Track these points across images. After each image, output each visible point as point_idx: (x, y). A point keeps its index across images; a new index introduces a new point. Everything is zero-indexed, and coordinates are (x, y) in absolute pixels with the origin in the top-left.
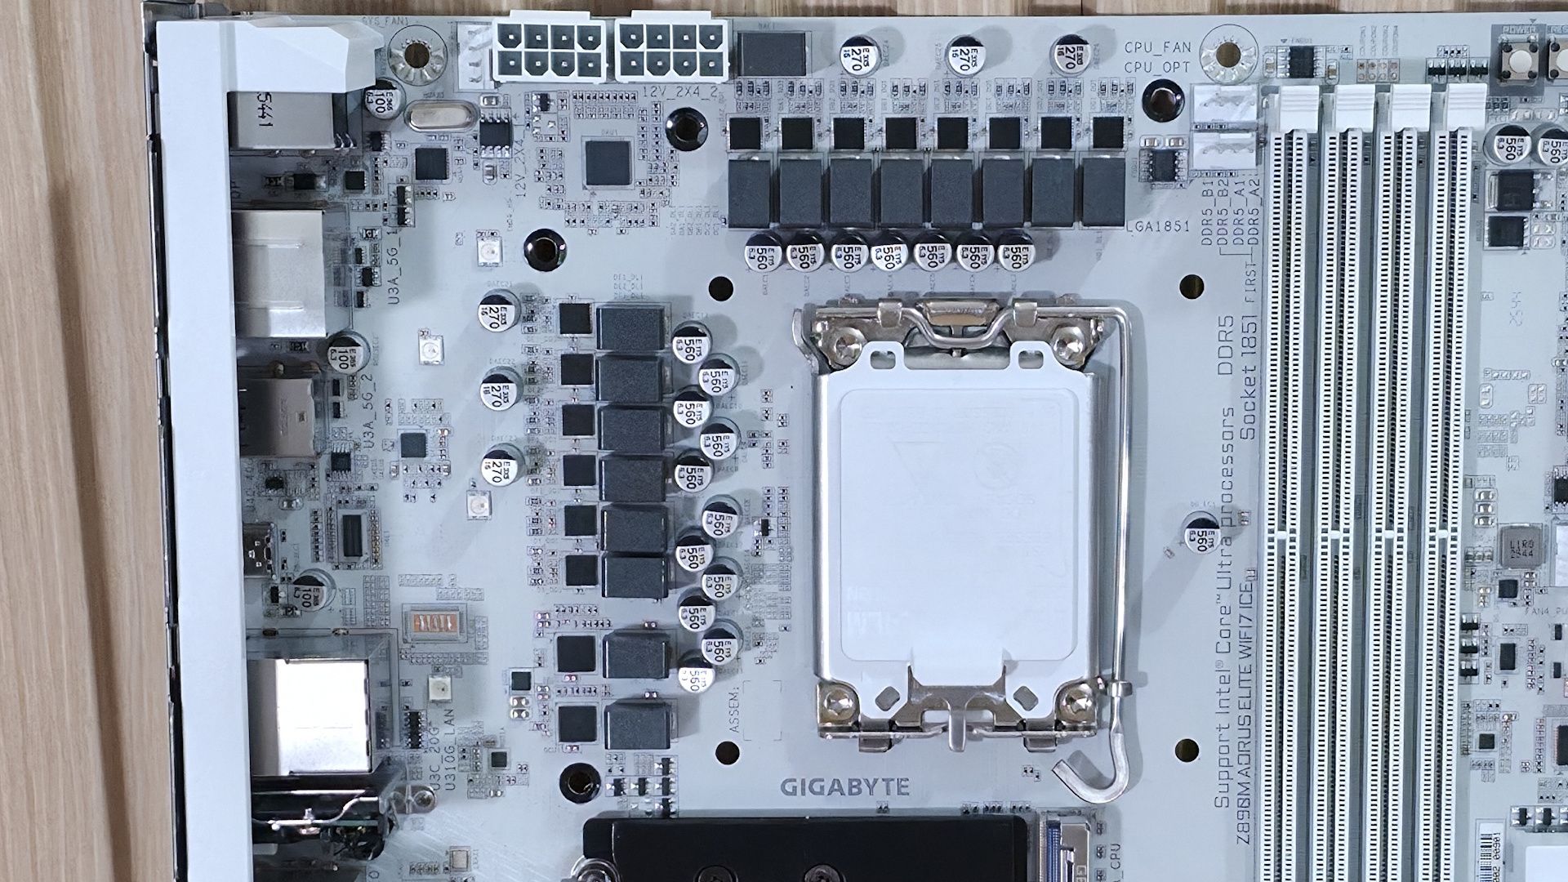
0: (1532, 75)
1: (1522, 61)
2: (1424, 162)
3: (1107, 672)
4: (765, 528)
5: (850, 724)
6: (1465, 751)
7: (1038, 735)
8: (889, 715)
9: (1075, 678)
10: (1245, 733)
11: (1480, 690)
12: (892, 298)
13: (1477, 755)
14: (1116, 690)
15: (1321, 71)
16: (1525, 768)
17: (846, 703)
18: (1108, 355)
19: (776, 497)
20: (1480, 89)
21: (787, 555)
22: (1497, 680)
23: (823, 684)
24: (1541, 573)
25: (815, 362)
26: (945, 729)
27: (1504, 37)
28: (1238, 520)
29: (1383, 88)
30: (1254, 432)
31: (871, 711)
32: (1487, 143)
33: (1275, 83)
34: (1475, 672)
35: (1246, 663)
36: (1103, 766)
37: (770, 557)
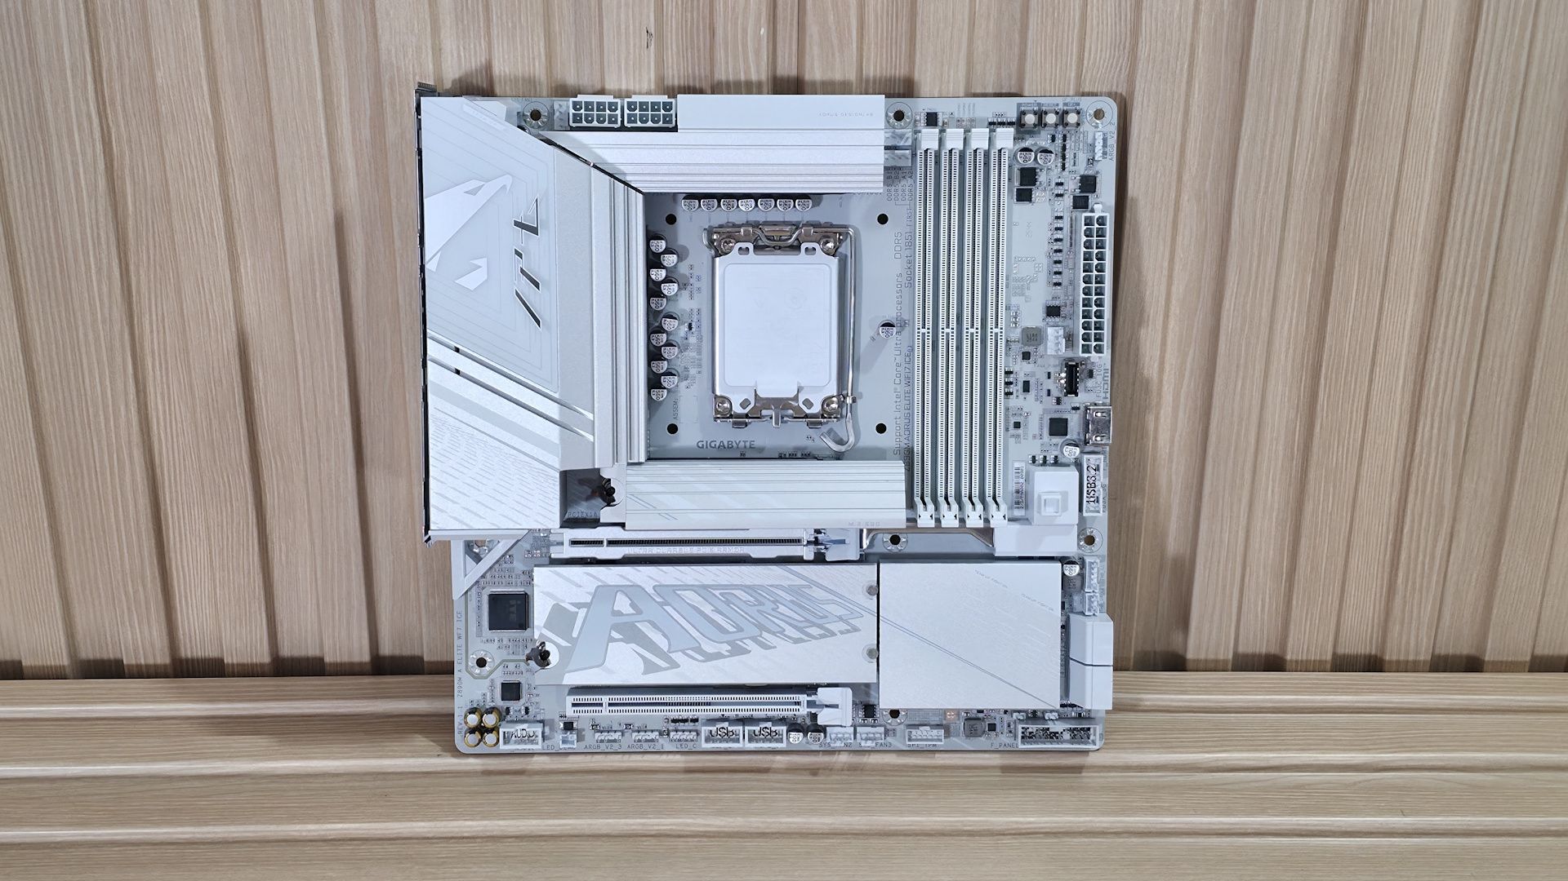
0: (1035, 125)
1: (1030, 119)
2: (987, 164)
3: (844, 392)
4: (690, 327)
5: (728, 415)
6: (1007, 429)
7: (813, 421)
8: (746, 411)
9: (830, 394)
10: (907, 421)
11: (1013, 402)
12: (748, 224)
13: (1012, 431)
14: (849, 401)
15: (940, 124)
16: (1034, 437)
17: (727, 405)
18: (845, 248)
19: (695, 311)
20: (1011, 130)
21: (700, 339)
22: (1021, 397)
23: (716, 397)
24: (1041, 348)
25: (713, 252)
26: (771, 418)
27: (1023, 109)
28: (903, 324)
29: (967, 131)
30: (912, 285)
31: (737, 409)
32: (1015, 155)
33: (919, 128)
34: (1012, 394)
35: (907, 389)
36: (843, 435)
37: (692, 340)
